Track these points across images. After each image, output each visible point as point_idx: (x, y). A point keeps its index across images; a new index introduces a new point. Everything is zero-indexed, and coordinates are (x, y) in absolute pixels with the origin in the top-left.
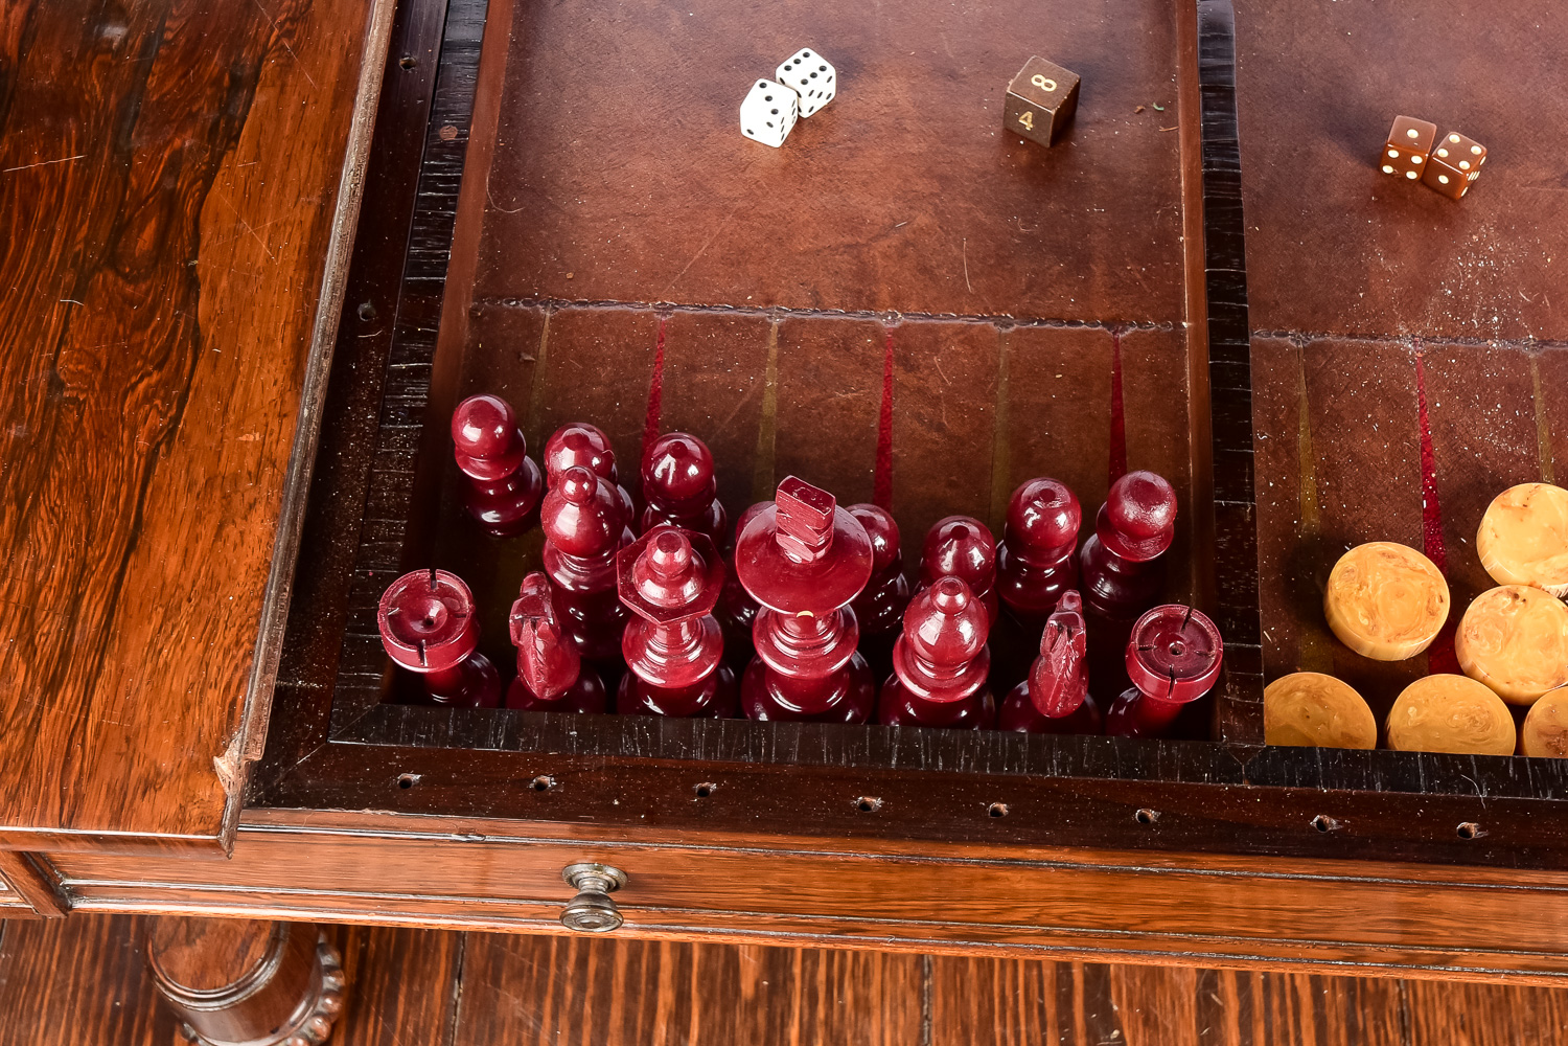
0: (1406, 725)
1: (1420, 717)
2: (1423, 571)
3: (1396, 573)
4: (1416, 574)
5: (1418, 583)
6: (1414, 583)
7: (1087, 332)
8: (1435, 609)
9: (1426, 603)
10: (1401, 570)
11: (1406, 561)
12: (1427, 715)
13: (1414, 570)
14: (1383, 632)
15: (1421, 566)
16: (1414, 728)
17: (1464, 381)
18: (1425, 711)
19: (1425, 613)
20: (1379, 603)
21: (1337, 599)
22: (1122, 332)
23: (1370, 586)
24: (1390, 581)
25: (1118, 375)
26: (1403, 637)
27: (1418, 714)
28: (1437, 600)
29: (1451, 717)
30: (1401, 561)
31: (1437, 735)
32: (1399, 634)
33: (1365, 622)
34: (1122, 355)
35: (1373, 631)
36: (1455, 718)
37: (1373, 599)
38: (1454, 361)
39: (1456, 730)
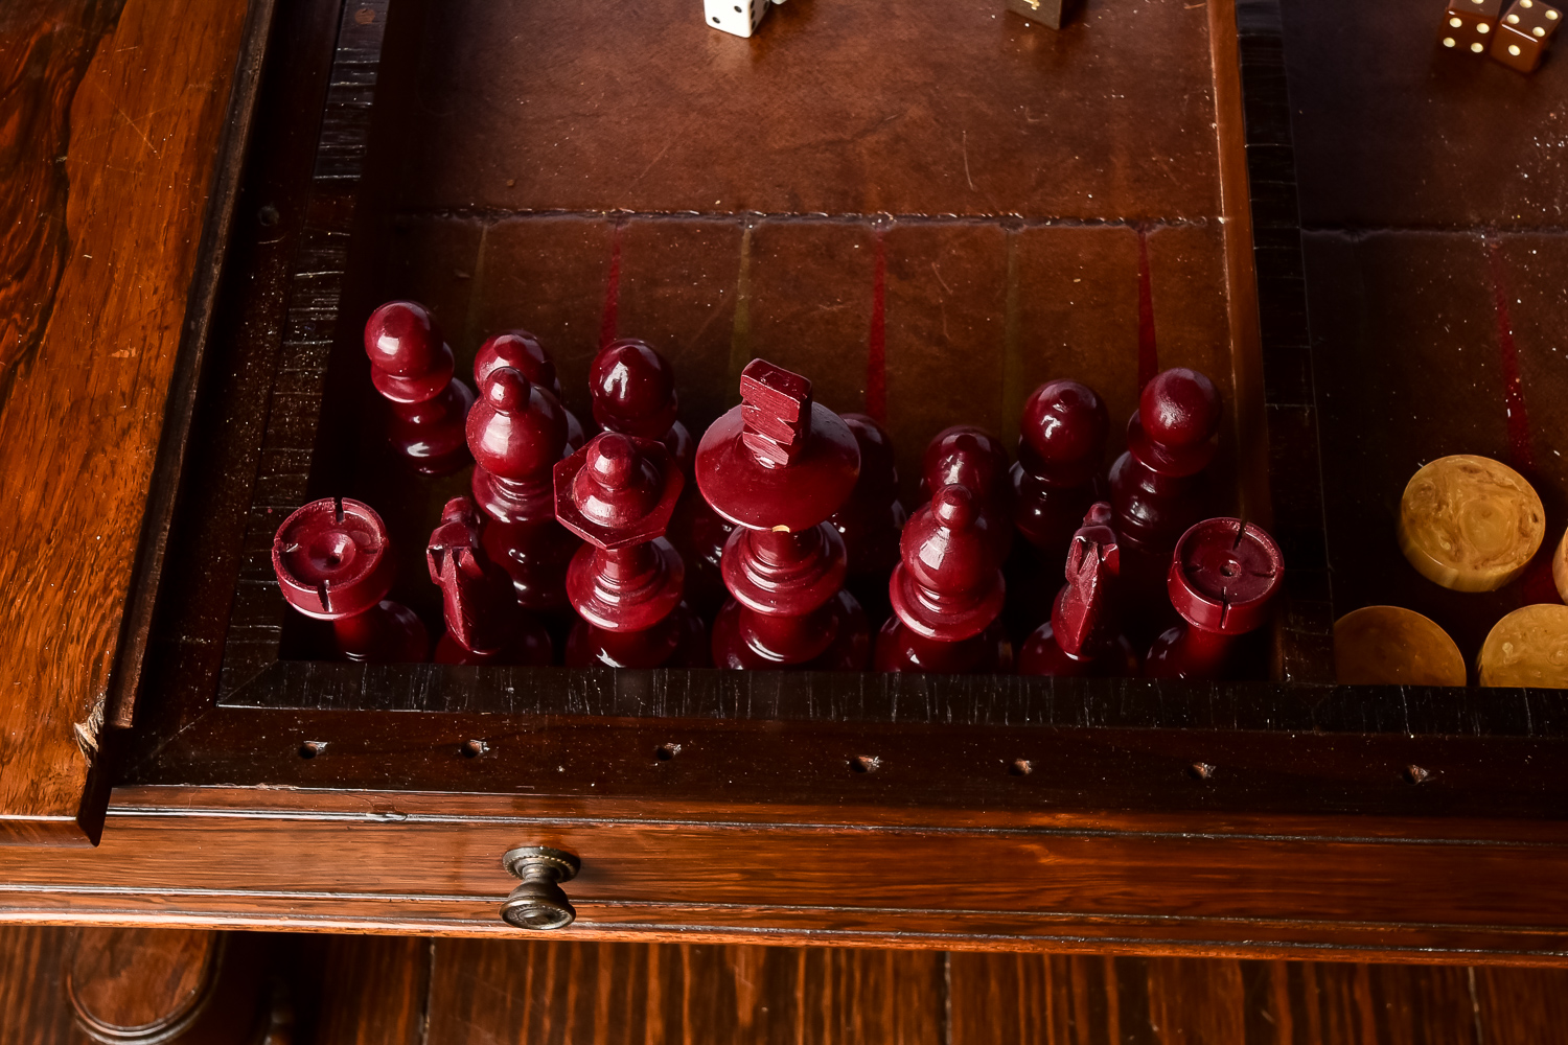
0: (1501, 664)
1: (1517, 655)
2: (1512, 487)
3: (1481, 490)
4: (1502, 490)
5: (1506, 501)
6: (1502, 500)
7: (1109, 231)
8: (1528, 529)
9: (1517, 524)
10: (1487, 487)
11: (1491, 475)
12: (1525, 651)
13: (1502, 486)
14: (1468, 558)
15: (1509, 481)
16: (1511, 666)
17: (1548, 274)
18: (1523, 647)
19: (1516, 535)
20: (1462, 524)
21: (1412, 521)
22: (1149, 230)
23: (1451, 505)
24: (1473, 499)
25: (1146, 277)
26: (1492, 563)
27: (1515, 650)
28: (1530, 520)
29: (1553, 654)
30: (1486, 476)
31: (1538, 674)
32: (1488, 560)
33: (1447, 546)
34: (1150, 255)
35: (1456, 557)
36: (1559, 654)
37: (1455, 521)
38: (1534, 252)
39: (1560, 669)
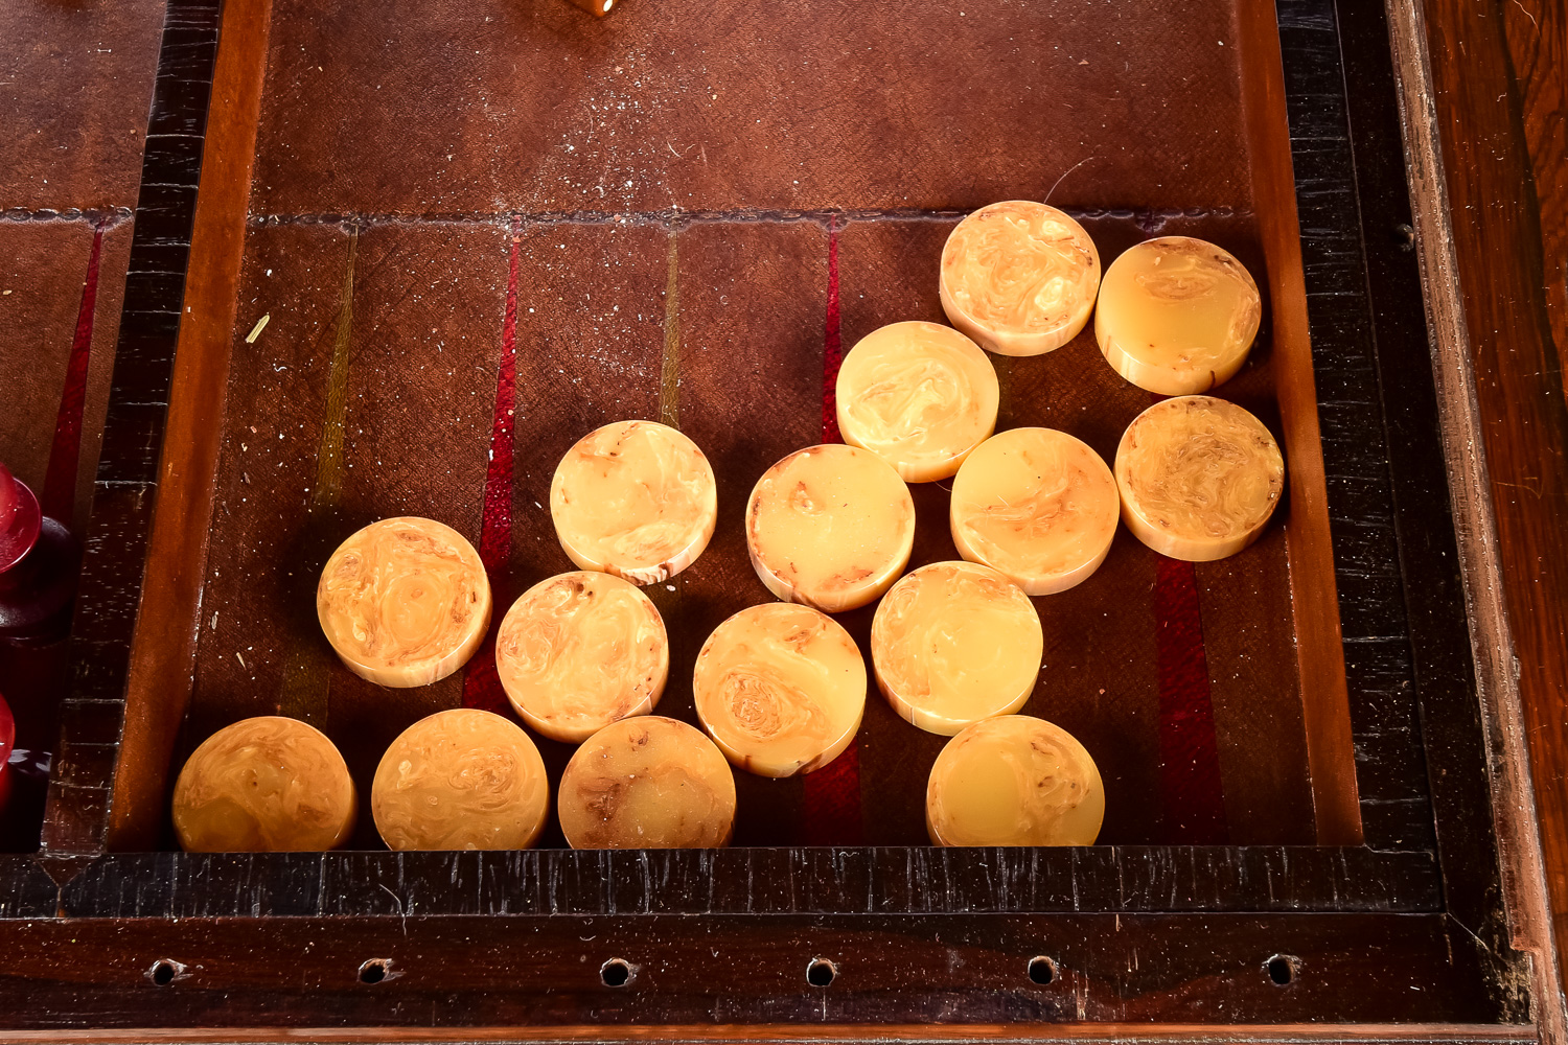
0: (393, 788)
1: (415, 776)
2: (455, 558)
3: (416, 562)
4: (443, 562)
5: (444, 576)
6: (439, 575)
7: (59, 227)
8: (463, 612)
9: (451, 605)
10: (425, 558)
11: (432, 543)
12: (425, 771)
13: (441, 556)
14: (384, 651)
15: (453, 550)
16: (405, 791)
17: (572, 275)
18: (423, 766)
19: (448, 618)
20: (386, 607)
21: (327, 605)
22: (109, 224)
23: (377, 584)
24: (406, 574)
25: (92, 287)
26: (410, 656)
27: (413, 771)
28: (468, 599)
29: (458, 774)
30: (426, 543)
31: (433, 801)
32: (407, 653)
33: (360, 637)
34: (103, 257)
35: (366, 653)
36: (464, 774)
37: (378, 603)
38: (563, 246)
39: (461, 793)
